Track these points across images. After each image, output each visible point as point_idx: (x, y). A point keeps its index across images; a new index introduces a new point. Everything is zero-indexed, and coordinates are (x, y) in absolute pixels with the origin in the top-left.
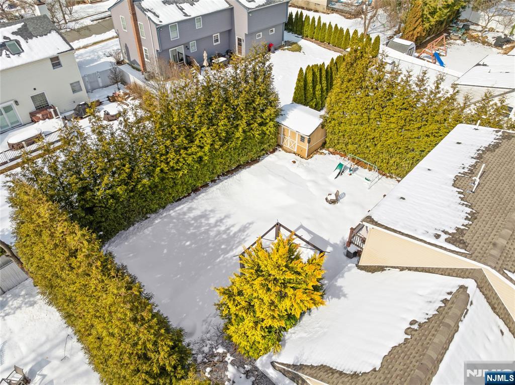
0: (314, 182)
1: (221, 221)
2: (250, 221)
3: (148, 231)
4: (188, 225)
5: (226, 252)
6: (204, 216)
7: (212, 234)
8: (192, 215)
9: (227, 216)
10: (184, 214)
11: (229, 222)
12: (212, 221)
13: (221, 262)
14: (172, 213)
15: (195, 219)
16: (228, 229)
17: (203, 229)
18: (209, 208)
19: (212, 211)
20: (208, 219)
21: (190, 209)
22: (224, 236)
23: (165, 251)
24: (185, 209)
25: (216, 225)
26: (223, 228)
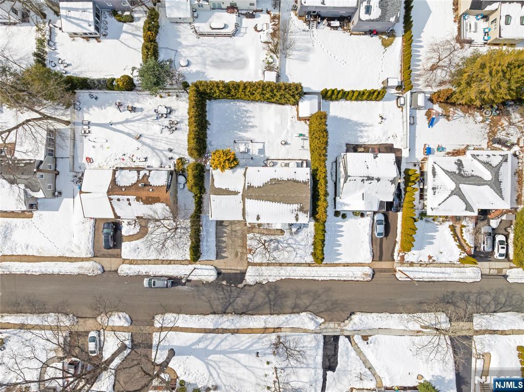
0: (288, 131)
1: (250, 117)
2: (257, 125)
3: (227, 104)
4: (239, 111)
5: (240, 131)
6: (247, 111)
7: (244, 120)
8: (243, 108)
9: (253, 117)
10: (241, 106)
11: (252, 120)
12: (248, 115)
13: (235, 133)
14: (238, 104)
15: (243, 110)
16: (249, 122)
17: (243, 116)
18: (251, 110)
19: (251, 111)
20: (247, 113)
21: (244, 106)
22: (246, 124)
23: (227, 114)
24: (243, 105)
25: (247, 118)
26: (248, 120)
